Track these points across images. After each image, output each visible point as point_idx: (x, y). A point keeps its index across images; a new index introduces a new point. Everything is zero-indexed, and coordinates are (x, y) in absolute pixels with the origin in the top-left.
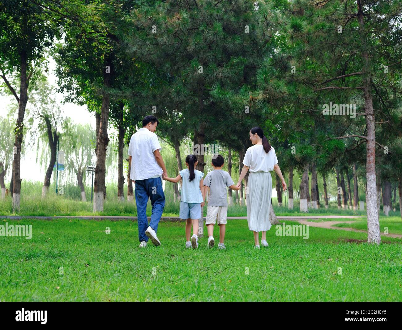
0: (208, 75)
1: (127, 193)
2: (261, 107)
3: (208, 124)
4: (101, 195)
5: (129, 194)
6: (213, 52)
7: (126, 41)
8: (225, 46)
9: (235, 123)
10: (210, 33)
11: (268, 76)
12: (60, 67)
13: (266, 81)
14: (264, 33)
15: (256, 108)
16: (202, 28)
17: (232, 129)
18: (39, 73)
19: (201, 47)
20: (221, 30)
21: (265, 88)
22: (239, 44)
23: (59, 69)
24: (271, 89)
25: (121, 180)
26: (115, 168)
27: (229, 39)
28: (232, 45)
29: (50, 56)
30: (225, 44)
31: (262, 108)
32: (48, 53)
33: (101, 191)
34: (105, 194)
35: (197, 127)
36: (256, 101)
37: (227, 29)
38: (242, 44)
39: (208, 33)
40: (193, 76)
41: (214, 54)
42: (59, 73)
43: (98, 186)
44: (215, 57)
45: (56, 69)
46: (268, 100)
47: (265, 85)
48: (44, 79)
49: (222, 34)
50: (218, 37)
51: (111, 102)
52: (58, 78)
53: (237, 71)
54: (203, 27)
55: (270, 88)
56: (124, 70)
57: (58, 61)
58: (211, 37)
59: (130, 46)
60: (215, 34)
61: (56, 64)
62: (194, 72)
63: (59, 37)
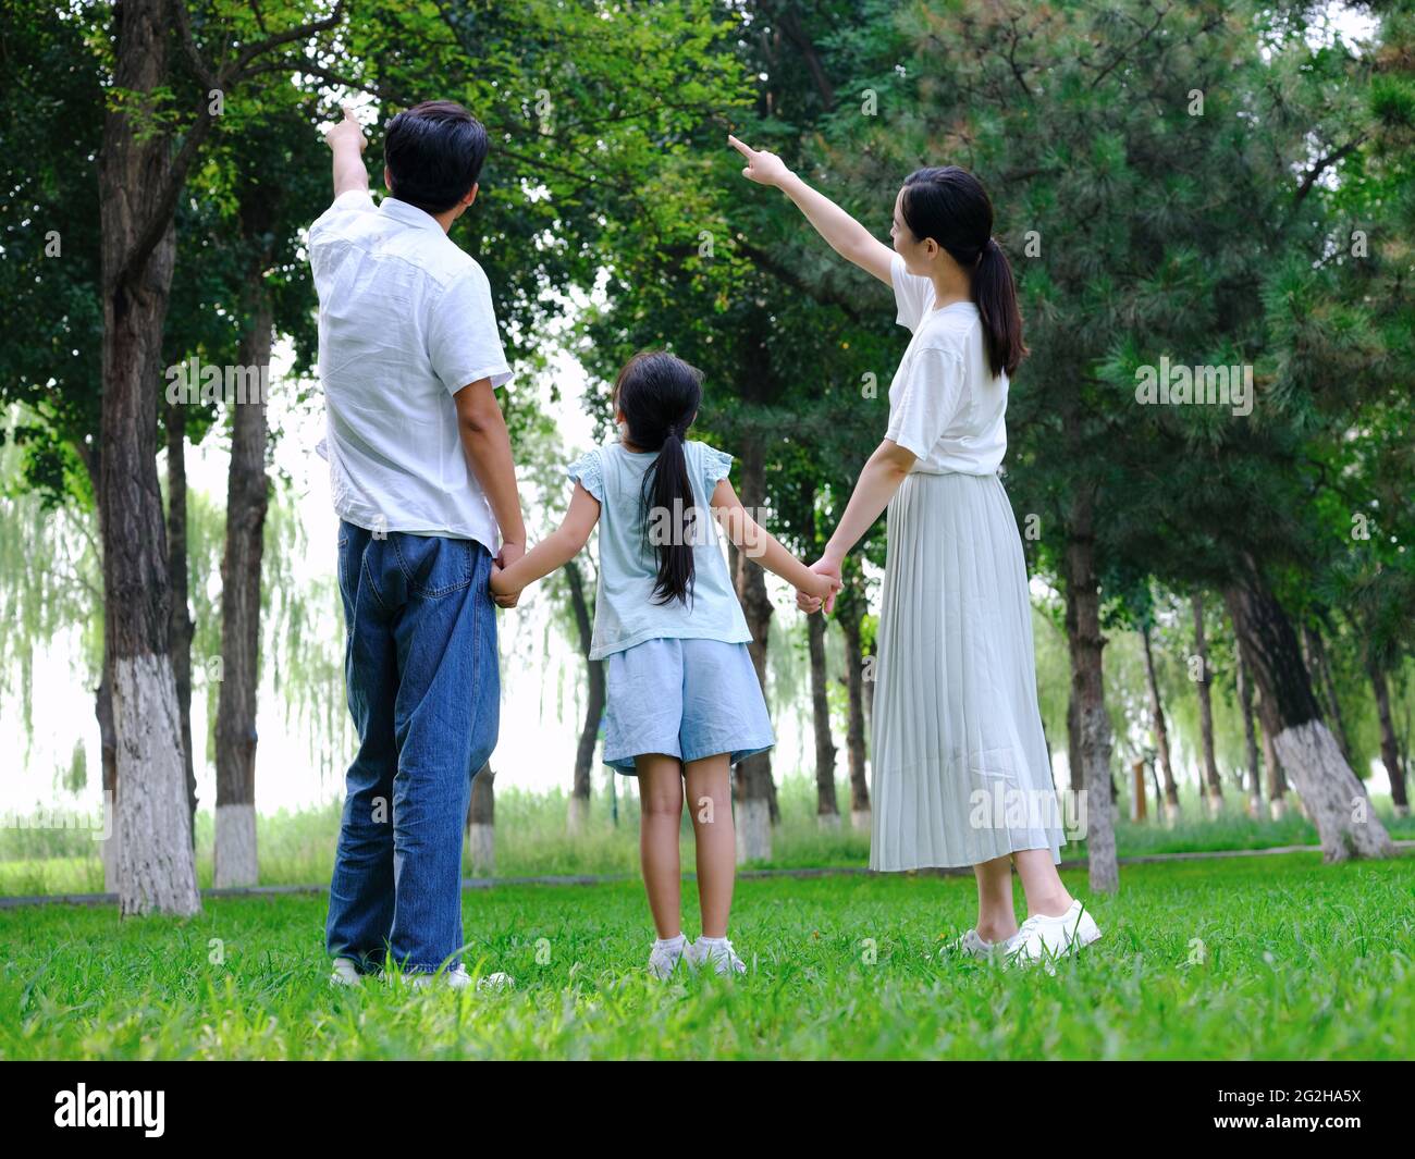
0: (1086, 320)
1: (851, 804)
2: (1287, 406)
3: (1101, 492)
4: (761, 810)
5: (856, 808)
6: (1099, 239)
7: (794, 243)
8: (1137, 219)
9: (1201, 481)
10: (1081, 176)
11: (1305, 293)
12: (596, 384)
13: (1297, 311)
14: (1278, 156)
15: (1272, 413)
16: (1052, 161)
17: (1190, 502)
18: (530, 410)
19: (1054, 228)
20: (1122, 163)
21: (1295, 338)
22: (1190, 205)
23: (594, 390)
24: (1319, 340)
25: (826, 753)
26: (805, 720)
27: (1151, 193)
28: (1163, 211)
29: (563, 352)
30: (1139, 212)
31: (1290, 413)
32: (554, 341)
33: (759, 799)
34: (773, 809)
35: (1064, 505)
36: (1269, 389)
37: (1143, 158)
38: (1201, 203)
39: (1076, 176)
40: (1034, 329)
41: (1102, 246)
42: (595, 402)
43: (749, 779)
44: (1108, 258)
45: (584, 391)
46: (1313, 378)
47: (1295, 327)
48: (548, 427)
49: (1126, 178)
50: (1111, 184)
51: (770, 480)
52: (592, 421)
53: (1191, 295)
54: (1057, 159)
55: (1314, 335)
56: (805, 369)
57: (588, 363)
58: (1088, 190)
59: (808, 257)
60: (1100, 178)
61: (585, 373)
62: (1037, 315)
63: (587, 282)
